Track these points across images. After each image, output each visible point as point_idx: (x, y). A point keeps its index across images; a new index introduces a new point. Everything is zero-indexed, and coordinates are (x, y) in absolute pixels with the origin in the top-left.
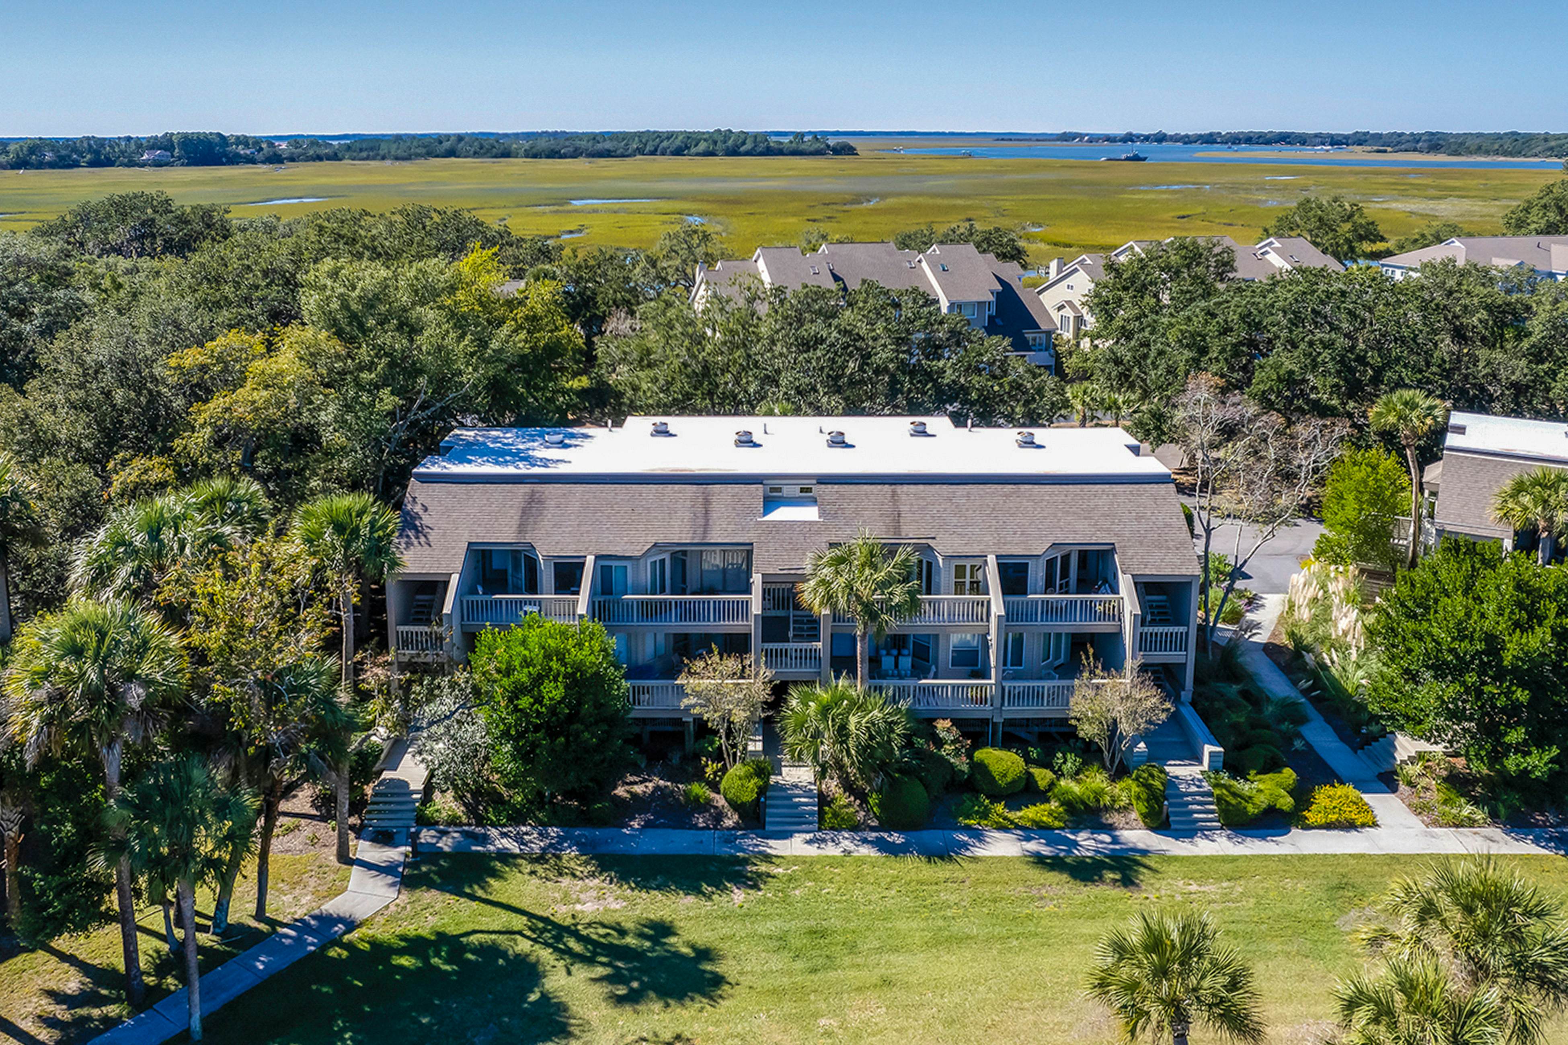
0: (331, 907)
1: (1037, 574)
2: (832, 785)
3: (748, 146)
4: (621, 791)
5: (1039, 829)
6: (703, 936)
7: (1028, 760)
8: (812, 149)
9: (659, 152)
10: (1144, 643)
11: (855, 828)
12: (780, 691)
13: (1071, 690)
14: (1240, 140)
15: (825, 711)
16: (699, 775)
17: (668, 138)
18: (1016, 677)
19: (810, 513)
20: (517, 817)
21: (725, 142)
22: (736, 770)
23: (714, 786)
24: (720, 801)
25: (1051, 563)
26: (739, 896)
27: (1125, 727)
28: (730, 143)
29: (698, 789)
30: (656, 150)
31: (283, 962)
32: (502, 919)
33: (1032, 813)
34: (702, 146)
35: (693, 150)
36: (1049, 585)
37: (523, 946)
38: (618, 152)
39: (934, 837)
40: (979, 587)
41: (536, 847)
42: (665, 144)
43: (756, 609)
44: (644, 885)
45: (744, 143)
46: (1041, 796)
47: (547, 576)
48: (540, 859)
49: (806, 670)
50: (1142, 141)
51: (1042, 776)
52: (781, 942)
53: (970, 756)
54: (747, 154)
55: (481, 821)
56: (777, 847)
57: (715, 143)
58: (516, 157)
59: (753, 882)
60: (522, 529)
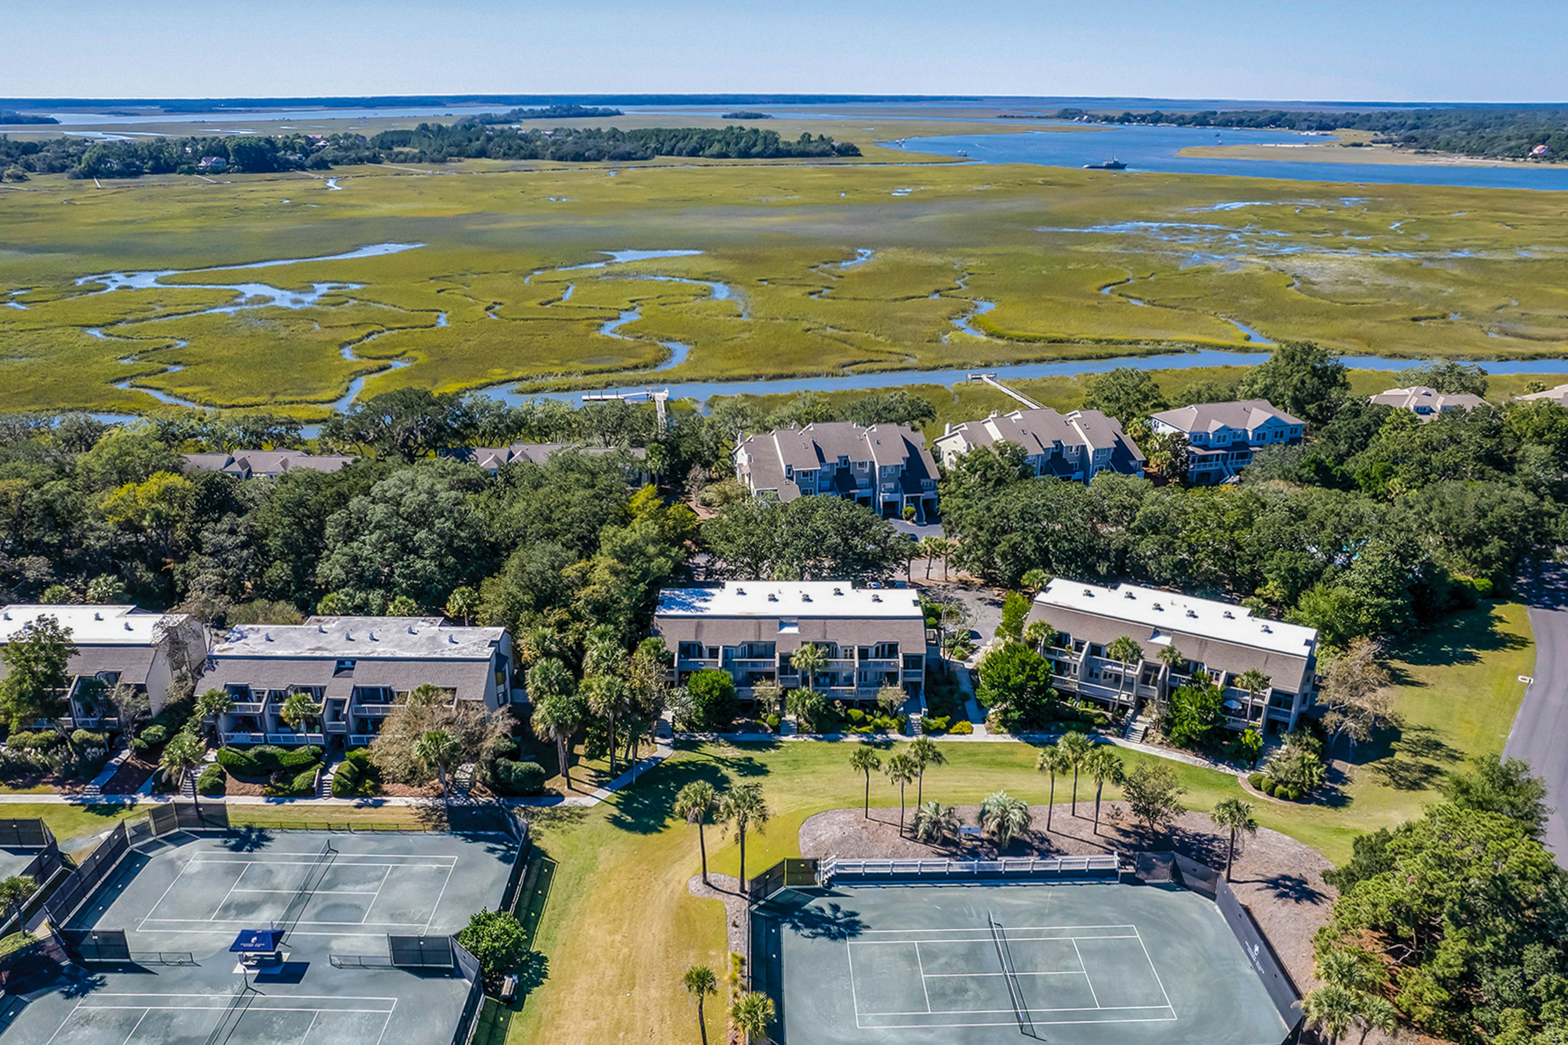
0: (654, 755)
1: (872, 652)
2: (802, 720)
3: (758, 148)
4: (734, 722)
5: (865, 733)
6: (763, 761)
7: (865, 713)
8: (818, 150)
9: (675, 153)
10: (905, 675)
11: (808, 733)
12: (785, 693)
13: (878, 691)
14: (1232, 122)
15: (798, 698)
16: (759, 717)
17: (684, 138)
18: (864, 686)
19: (794, 630)
20: (703, 730)
21: (737, 144)
22: (771, 716)
23: (764, 721)
24: (766, 725)
25: (877, 649)
26: (773, 751)
27: (896, 703)
28: (742, 144)
29: (759, 721)
30: (673, 150)
31: (647, 768)
32: (706, 757)
33: (864, 729)
34: (716, 148)
35: (707, 152)
36: (877, 656)
37: (713, 764)
38: (639, 154)
39: (833, 736)
40: (852, 656)
41: (711, 739)
42: (681, 144)
43: (777, 665)
44: (745, 749)
45: (754, 145)
46: (868, 724)
47: (706, 652)
48: (713, 742)
49: (793, 684)
50: (1139, 121)
51: (869, 718)
52: (785, 763)
53: (846, 711)
54: (759, 155)
55: (692, 731)
56: (784, 738)
57: (728, 144)
58: (543, 159)
59: (778, 748)
60: (696, 637)
